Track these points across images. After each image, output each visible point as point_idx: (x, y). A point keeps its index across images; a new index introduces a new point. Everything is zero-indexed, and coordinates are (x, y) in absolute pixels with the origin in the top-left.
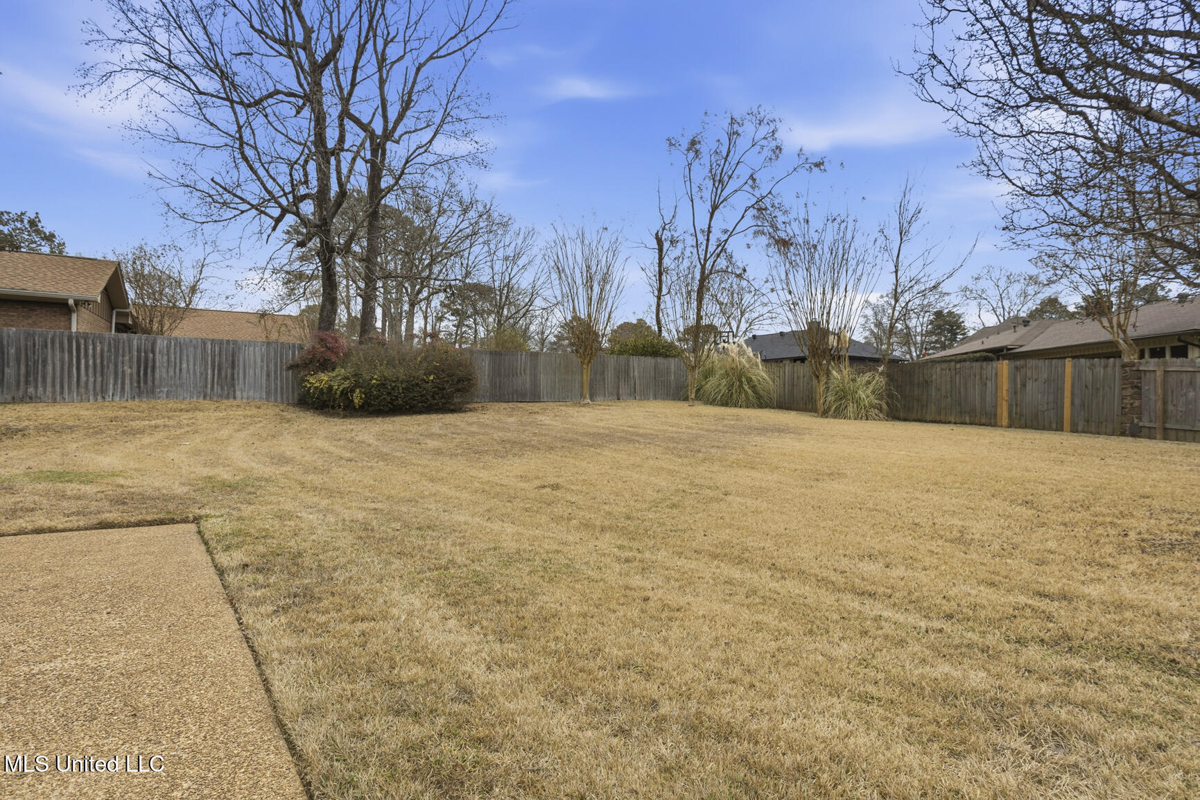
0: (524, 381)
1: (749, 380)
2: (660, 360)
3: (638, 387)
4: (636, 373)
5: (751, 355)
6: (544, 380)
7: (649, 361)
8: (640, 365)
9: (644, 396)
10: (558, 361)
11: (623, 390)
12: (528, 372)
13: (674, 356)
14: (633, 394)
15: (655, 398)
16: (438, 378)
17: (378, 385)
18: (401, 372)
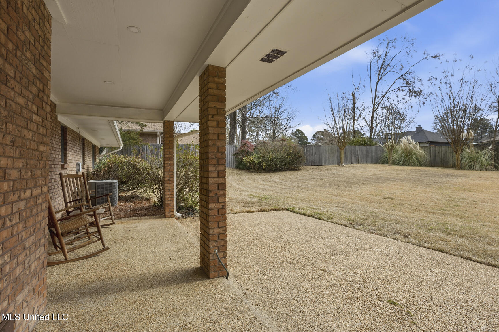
0: (316, 157)
1: (415, 154)
2: (368, 147)
3: (359, 159)
4: (359, 153)
5: (414, 143)
6: (323, 156)
7: (363, 148)
8: (360, 150)
9: (362, 163)
10: (328, 149)
11: (354, 160)
12: (317, 153)
13: (374, 145)
14: (358, 162)
15: (367, 163)
16: (292, 157)
17: (271, 160)
18: (278, 155)
